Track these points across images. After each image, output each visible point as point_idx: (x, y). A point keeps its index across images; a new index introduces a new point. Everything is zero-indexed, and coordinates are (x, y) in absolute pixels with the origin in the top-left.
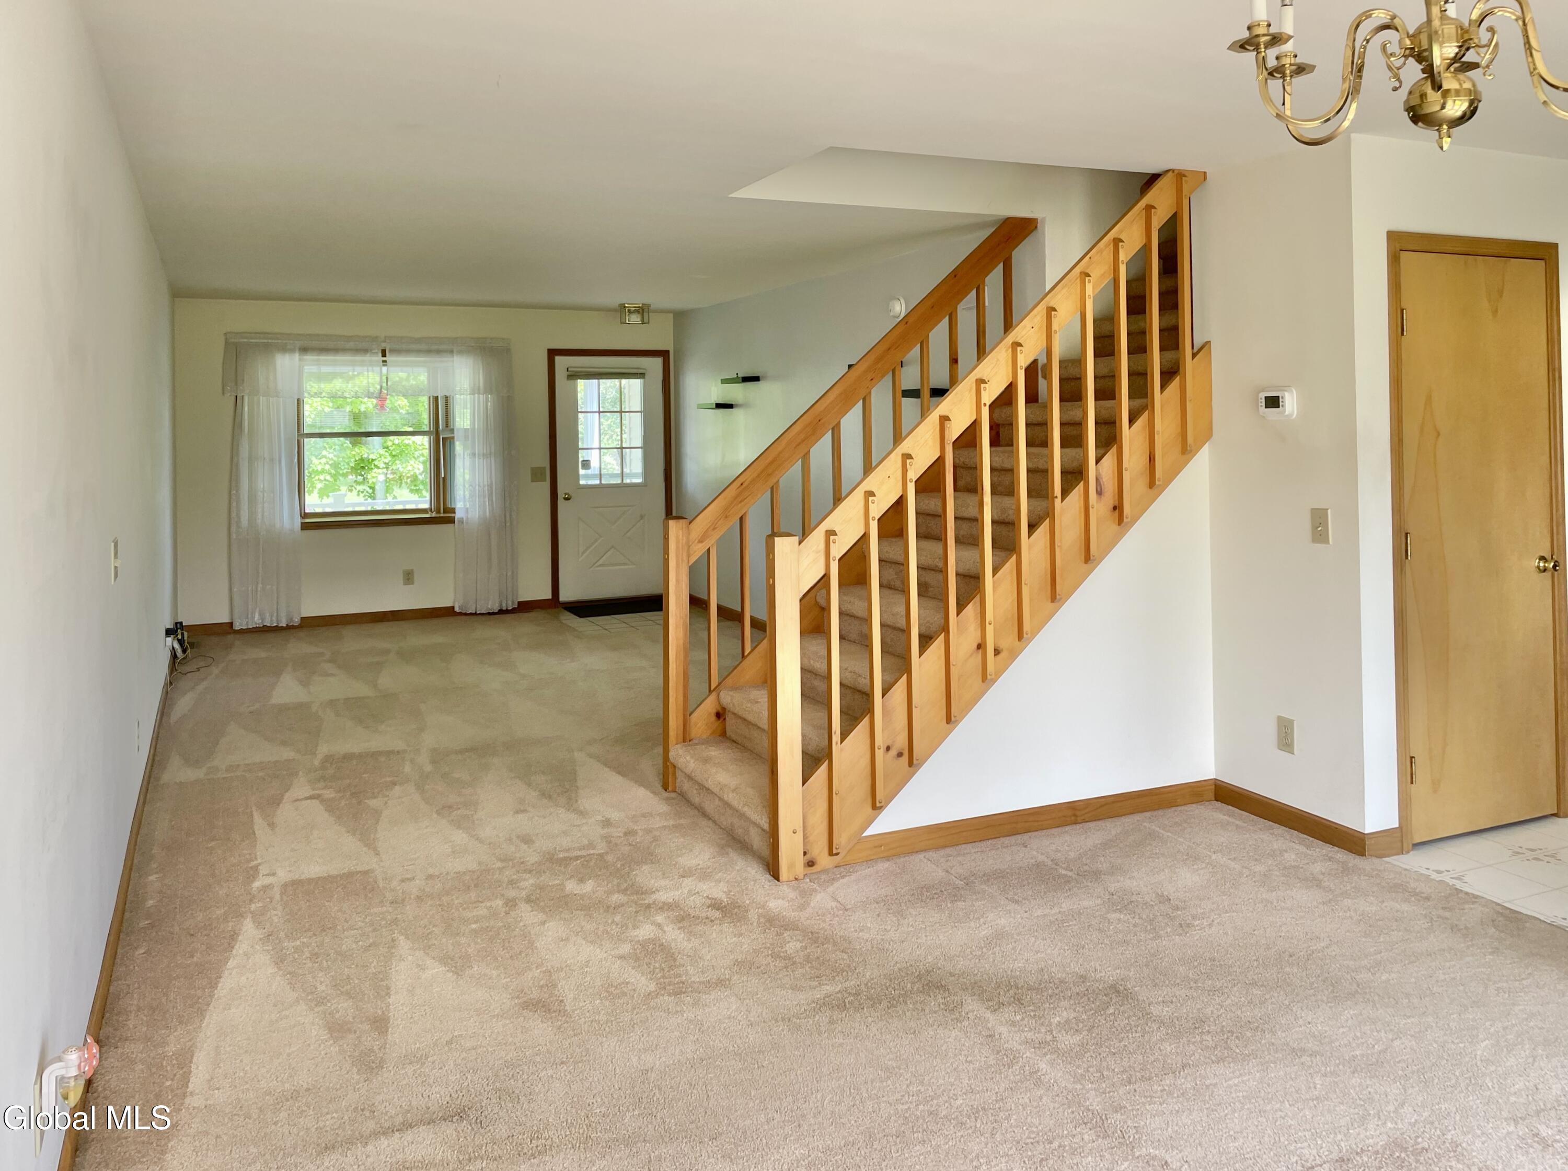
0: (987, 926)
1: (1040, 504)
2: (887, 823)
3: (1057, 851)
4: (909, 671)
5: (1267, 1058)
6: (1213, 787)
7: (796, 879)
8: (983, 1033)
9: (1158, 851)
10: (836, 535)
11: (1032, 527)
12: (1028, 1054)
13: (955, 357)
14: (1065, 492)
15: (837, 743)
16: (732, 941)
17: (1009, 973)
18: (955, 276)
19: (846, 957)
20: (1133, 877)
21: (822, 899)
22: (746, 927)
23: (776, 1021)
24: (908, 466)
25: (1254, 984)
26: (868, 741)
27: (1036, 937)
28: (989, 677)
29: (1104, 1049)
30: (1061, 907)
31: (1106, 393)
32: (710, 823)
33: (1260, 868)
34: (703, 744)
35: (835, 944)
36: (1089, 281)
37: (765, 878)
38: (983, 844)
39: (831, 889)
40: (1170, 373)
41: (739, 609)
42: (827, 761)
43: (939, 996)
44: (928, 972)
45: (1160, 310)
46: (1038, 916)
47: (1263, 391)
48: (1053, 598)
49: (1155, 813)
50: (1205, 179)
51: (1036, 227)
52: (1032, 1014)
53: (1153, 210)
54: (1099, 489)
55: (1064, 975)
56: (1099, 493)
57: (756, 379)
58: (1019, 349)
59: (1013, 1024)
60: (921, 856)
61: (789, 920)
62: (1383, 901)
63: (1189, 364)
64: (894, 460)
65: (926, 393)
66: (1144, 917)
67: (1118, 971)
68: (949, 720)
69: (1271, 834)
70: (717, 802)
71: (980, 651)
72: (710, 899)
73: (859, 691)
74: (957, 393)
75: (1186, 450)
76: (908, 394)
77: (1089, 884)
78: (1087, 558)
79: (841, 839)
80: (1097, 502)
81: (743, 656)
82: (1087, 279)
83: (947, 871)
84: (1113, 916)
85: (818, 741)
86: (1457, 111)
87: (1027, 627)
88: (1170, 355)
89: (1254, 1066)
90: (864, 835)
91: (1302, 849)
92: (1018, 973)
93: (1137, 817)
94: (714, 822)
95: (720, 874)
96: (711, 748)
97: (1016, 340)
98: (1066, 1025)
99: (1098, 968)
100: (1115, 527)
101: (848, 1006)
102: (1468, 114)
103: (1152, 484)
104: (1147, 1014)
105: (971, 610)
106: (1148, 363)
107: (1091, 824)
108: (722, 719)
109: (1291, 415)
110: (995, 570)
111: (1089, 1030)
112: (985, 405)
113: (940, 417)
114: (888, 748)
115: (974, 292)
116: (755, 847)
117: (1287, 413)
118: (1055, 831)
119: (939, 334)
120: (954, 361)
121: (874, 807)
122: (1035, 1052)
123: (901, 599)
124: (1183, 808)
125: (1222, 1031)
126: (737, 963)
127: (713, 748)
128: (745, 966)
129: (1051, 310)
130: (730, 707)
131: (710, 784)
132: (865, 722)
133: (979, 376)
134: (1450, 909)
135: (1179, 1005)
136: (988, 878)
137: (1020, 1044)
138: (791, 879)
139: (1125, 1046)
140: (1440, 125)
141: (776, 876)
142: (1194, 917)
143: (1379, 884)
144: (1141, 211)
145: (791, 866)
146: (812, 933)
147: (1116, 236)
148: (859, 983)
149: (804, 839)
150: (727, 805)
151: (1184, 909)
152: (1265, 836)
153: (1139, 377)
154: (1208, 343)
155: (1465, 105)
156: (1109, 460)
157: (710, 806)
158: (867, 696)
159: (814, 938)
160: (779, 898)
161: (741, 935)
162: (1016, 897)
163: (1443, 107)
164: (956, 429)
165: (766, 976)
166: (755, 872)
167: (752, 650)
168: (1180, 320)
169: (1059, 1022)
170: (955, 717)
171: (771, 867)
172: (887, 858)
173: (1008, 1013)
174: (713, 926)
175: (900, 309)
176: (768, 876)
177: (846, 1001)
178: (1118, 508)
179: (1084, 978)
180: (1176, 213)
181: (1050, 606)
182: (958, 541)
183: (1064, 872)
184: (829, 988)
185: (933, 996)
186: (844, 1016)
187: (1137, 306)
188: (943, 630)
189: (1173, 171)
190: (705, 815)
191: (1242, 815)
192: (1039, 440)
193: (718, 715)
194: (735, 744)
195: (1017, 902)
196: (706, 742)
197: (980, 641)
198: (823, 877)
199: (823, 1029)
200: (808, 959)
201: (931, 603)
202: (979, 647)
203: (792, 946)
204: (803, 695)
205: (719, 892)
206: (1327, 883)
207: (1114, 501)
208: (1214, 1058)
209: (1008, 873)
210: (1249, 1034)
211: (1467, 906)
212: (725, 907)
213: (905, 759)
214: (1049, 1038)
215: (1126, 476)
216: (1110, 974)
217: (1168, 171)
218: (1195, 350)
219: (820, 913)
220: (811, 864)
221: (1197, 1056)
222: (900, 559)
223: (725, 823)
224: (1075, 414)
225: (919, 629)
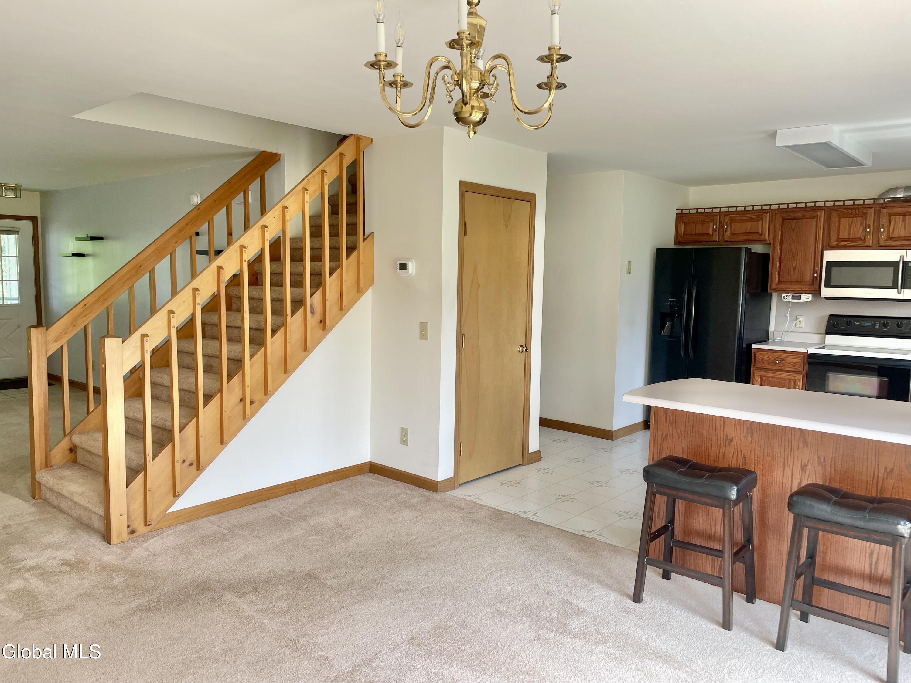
0: (240, 553)
1: (279, 319)
2: (181, 504)
3: (284, 508)
4: (197, 416)
5: (382, 597)
6: (369, 466)
7: (123, 542)
8: (233, 610)
9: (338, 502)
10: (148, 337)
11: (274, 332)
12: (258, 617)
13: (230, 232)
14: (293, 313)
15: (150, 461)
16: (77, 583)
17: (251, 576)
18: (230, 183)
19: (152, 582)
20: (324, 516)
21: (139, 551)
22: (87, 573)
23: (105, 624)
24: (196, 295)
25: (380, 561)
26: (171, 459)
27: (268, 555)
28: (247, 417)
29: (300, 606)
30: (284, 537)
31: (317, 257)
32: (65, 516)
33: (388, 504)
34: (60, 468)
35: (145, 576)
36: (307, 193)
37: (102, 544)
38: (242, 509)
39: (145, 545)
40: (351, 249)
41: (86, 383)
42: (143, 472)
43: (209, 595)
44: (203, 582)
45: (347, 214)
46: (270, 544)
47: (399, 260)
48: (286, 371)
49: (339, 482)
50: (372, 142)
51: (280, 159)
52: (262, 595)
53: (343, 156)
54: (312, 310)
55: (282, 572)
56: (312, 313)
57: (101, 239)
58: (266, 229)
59: (251, 602)
60: (204, 520)
61: (117, 566)
62: (444, 513)
63: (362, 245)
64: (188, 292)
65: (212, 253)
66: (328, 536)
67: (311, 566)
68: (222, 442)
69: (395, 486)
70: (70, 503)
71: (242, 402)
72: (63, 560)
73: (166, 430)
74: (227, 253)
75: (360, 291)
76: (200, 252)
77: (300, 523)
78: (305, 349)
79: (153, 516)
80: (311, 318)
81: (88, 413)
82: (306, 192)
83: (219, 526)
84: (311, 538)
85: (137, 460)
86: (477, 118)
87: (270, 388)
88: (352, 238)
89: (375, 602)
90: (168, 512)
91: (409, 492)
92: (256, 575)
93: (329, 485)
94: (68, 514)
95: (70, 545)
96: (66, 470)
97: (265, 224)
98: (281, 598)
99: (301, 566)
100: (321, 332)
101: (152, 609)
102: (482, 121)
103: (341, 309)
104: (324, 585)
105: (236, 379)
106: (340, 242)
107: (304, 491)
108: (73, 453)
109: (411, 274)
110: (251, 357)
111: (293, 599)
112: (245, 261)
113: (217, 267)
114: (184, 461)
115: (242, 194)
116: (95, 526)
117: (410, 273)
118: (283, 497)
119: (220, 217)
120: (230, 234)
121: (174, 495)
122: (262, 615)
123: (193, 374)
124: (353, 478)
125: (362, 587)
126: (81, 595)
127: (67, 470)
128: (86, 596)
129: (285, 208)
130: (79, 444)
131: (64, 492)
132: (169, 447)
133: (242, 244)
134: (472, 513)
135: (341, 578)
136: (243, 527)
137: (254, 612)
138: (119, 542)
139: (311, 603)
140: (469, 125)
141: (109, 542)
142: (353, 533)
143: (442, 505)
144: (336, 157)
145: (119, 535)
146: (131, 571)
147: (323, 169)
148: (160, 595)
149: (128, 519)
150: (76, 503)
151: (349, 529)
152: (392, 488)
153: (335, 250)
154: (372, 233)
155: (481, 115)
156: (318, 295)
157: (64, 505)
158: (170, 431)
159: (133, 574)
160: (110, 555)
161: (84, 578)
162: (259, 535)
163: (471, 115)
164: (227, 275)
165: (99, 600)
166: (96, 542)
167: (95, 409)
168: (358, 219)
169: (277, 597)
170: (226, 440)
171: (106, 537)
172: (182, 523)
173: (249, 597)
174: (64, 576)
175: (196, 200)
176: (104, 543)
177: (151, 606)
178: (322, 321)
179: (292, 572)
180: (356, 159)
181: (283, 375)
182: (229, 340)
183: (287, 518)
184: (140, 601)
185: (205, 595)
186: (149, 614)
187: (335, 211)
188: (219, 392)
189: (355, 135)
190: (61, 511)
191: (382, 478)
192: (277, 283)
193: (71, 450)
194: (83, 467)
195: (259, 538)
196: (63, 467)
197: (242, 397)
198: (141, 539)
199: (135, 624)
200: (127, 586)
201: (213, 376)
202: (241, 400)
203: (118, 581)
204: (126, 433)
205: (68, 555)
206: (419, 507)
207: (321, 317)
208: (356, 601)
209: (255, 523)
210: (375, 586)
211: (480, 511)
212: (73, 564)
213: (195, 466)
214: (270, 606)
215: (328, 304)
216: (307, 568)
217: (352, 135)
218: (366, 237)
219: (137, 559)
220: (133, 532)
221: (348, 601)
222: (192, 350)
223: (75, 515)
224: (299, 269)
225: (204, 391)
